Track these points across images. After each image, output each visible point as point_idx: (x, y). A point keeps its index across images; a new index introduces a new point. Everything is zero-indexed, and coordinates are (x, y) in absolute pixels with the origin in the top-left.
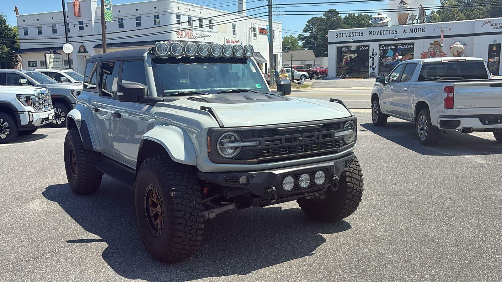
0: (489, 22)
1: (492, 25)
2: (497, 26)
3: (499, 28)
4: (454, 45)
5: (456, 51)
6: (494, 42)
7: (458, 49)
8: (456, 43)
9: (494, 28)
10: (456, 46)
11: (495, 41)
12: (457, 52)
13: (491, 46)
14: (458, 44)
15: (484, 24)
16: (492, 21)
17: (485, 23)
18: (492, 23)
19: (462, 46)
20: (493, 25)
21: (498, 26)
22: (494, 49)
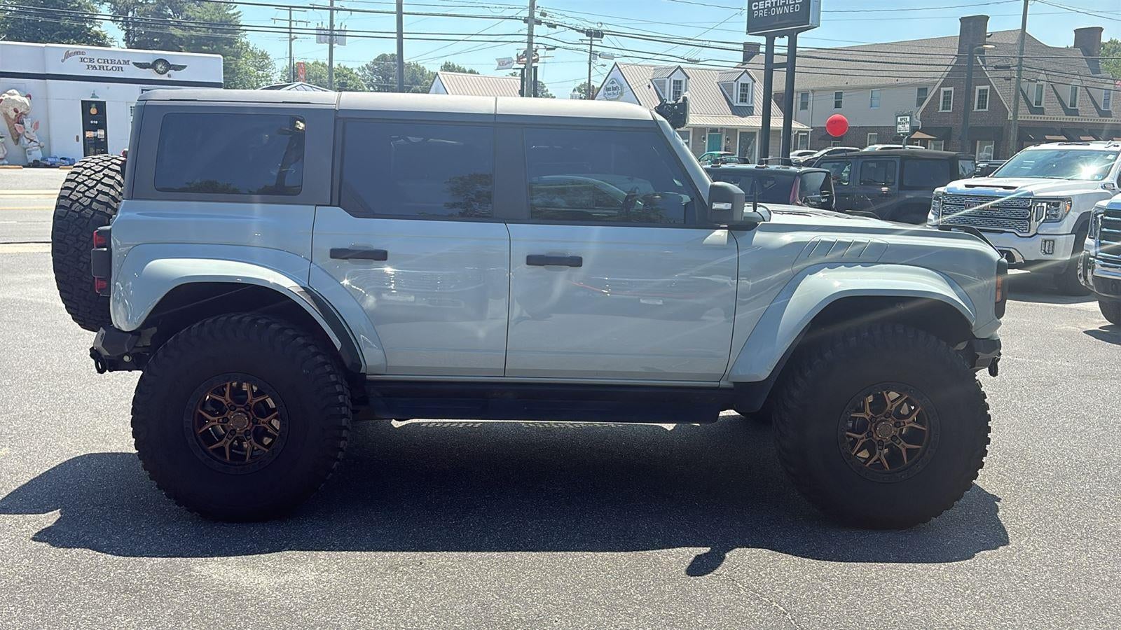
0: (77, 53)
1: (82, 60)
2: (93, 64)
3: (98, 68)
4: (7, 96)
5: (11, 108)
6: (92, 97)
7: (17, 106)
8: (10, 91)
9: (88, 68)
10: (12, 97)
11: (94, 96)
12: (16, 111)
13: (86, 105)
14: (15, 94)
15: (66, 57)
16: (83, 53)
17: (68, 55)
18: (82, 56)
19: (26, 100)
20: (86, 60)
21: (97, 65)
22: (93, 111)
